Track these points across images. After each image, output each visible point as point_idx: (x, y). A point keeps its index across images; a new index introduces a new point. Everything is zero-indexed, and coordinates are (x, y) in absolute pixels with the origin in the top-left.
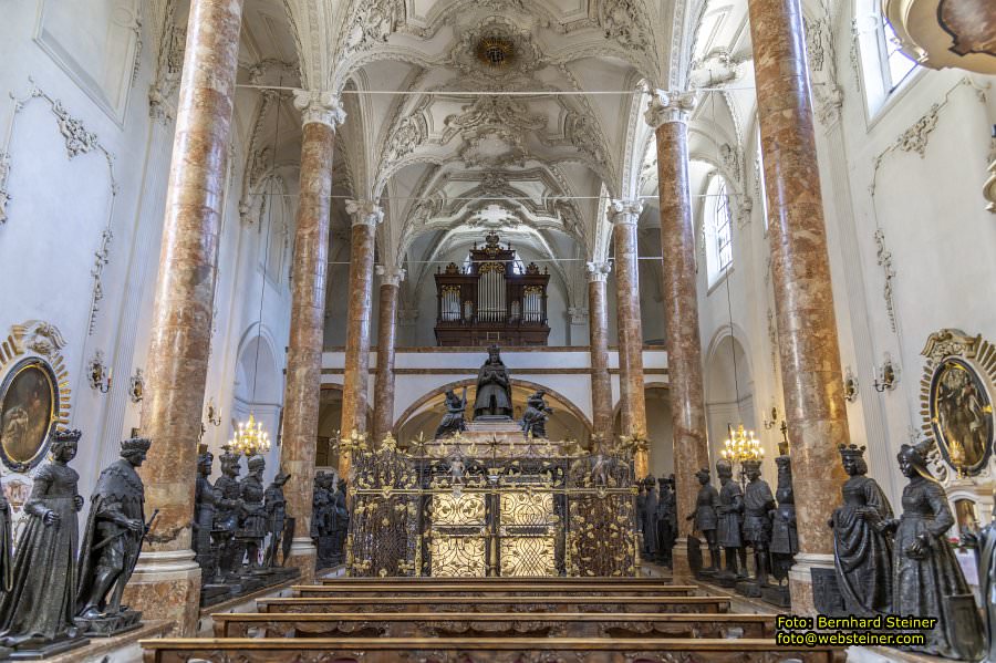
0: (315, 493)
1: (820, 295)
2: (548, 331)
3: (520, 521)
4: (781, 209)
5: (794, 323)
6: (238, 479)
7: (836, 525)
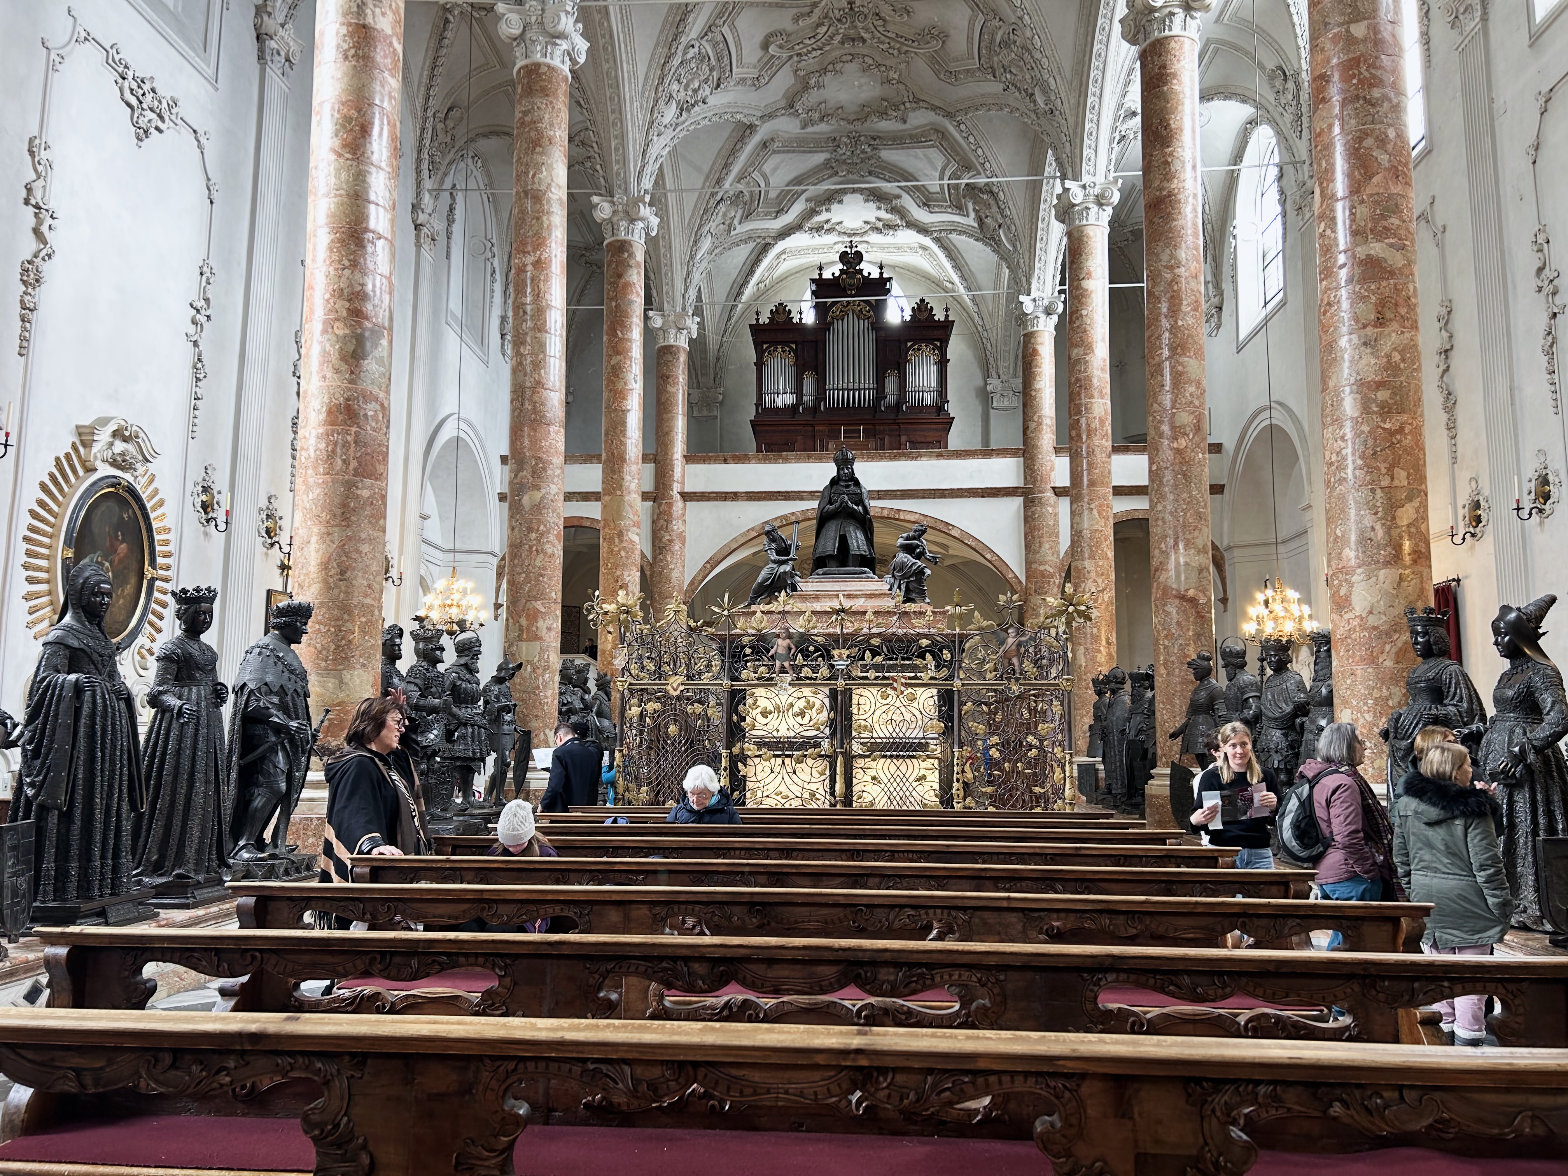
0: (561, 694)
1: (1397, 357)
2: (949, 422)
3: (882, 732)
4: (1339, 206)
5: (1349, 405)
6: (441, 668)
7: (1391, 735)
